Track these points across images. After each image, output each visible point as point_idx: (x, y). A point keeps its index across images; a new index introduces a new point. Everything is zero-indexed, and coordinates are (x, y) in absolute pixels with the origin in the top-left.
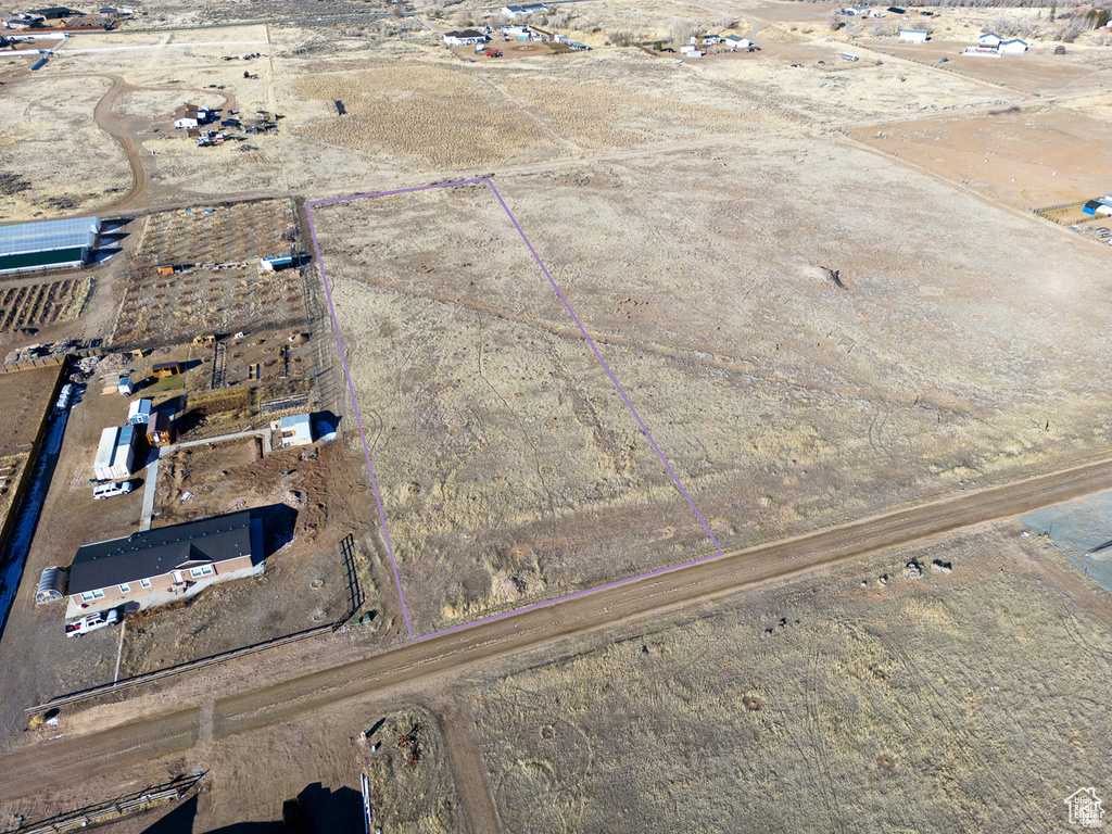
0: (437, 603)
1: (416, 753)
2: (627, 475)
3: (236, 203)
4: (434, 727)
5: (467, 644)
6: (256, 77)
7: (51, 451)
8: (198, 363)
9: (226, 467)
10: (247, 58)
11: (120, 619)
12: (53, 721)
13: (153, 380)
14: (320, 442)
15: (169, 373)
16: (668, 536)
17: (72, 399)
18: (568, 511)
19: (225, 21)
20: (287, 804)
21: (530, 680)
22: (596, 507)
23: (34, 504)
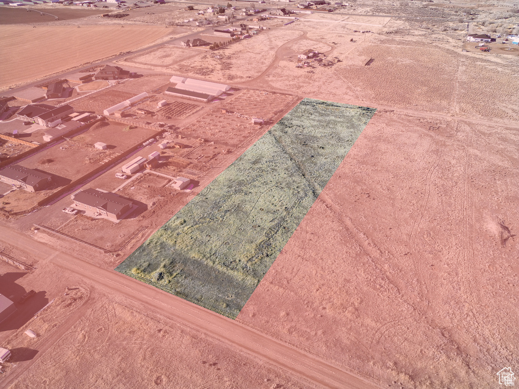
0: (136, 265)
1: (70, 304)
2: (249, 265)
3: (277, 93)
4: (84, 301)
5: (123, 284)
6: (355, 41)
7: (127, 157)
8: (191, 147)
9: (151, 184)
10: (363, 32)
11: (76, 214)
12: (36, 231)
13: (174, 147)
14: (182, 191)
15: (179, 147)
16: (229, 299)
17: (150, 144)
18: (211, 264)
19: (377, 14)
20: (32, 291)
21: (120, 310)
22: (221, 269)
23: (105, 170)
